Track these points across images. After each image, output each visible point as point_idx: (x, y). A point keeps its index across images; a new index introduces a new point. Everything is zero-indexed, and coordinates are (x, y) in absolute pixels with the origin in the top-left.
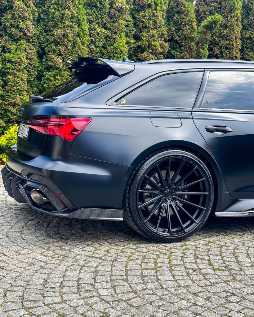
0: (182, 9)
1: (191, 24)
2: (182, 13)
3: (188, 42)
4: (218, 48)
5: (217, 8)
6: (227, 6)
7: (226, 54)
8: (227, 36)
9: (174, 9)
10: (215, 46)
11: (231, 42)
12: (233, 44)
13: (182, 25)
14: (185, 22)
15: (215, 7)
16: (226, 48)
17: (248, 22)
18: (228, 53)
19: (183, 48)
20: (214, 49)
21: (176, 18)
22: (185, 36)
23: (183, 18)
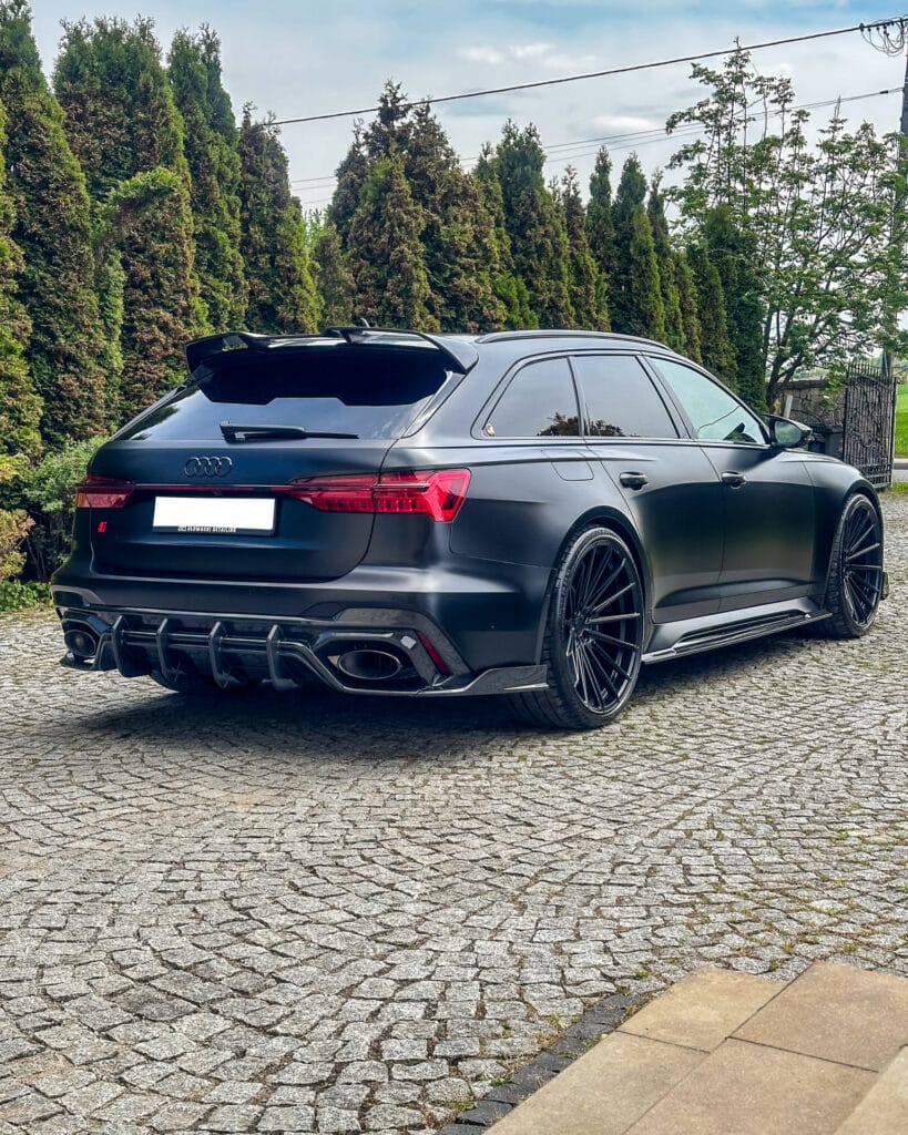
0: (41, 140)
1: (76, 187)
2: (43, 154)
3: (74, 241)
4: (143, 263)
5: (122, 144)
6: (153, 140)
7: (169, 280)
8: (164, 228)
9: (17, 140)
10: (134, 257)
11: (179, 247)
12: (184, 254)
13: (47, 188)
14: (56, 180)
15: (117, 140)
16: (167, 264)
17: (197, 190)
18: (173, 276)
19: (56, 259)
20: (134, 265)
21: (26, 165)
22: (63, 224)
23: (46, 170)
